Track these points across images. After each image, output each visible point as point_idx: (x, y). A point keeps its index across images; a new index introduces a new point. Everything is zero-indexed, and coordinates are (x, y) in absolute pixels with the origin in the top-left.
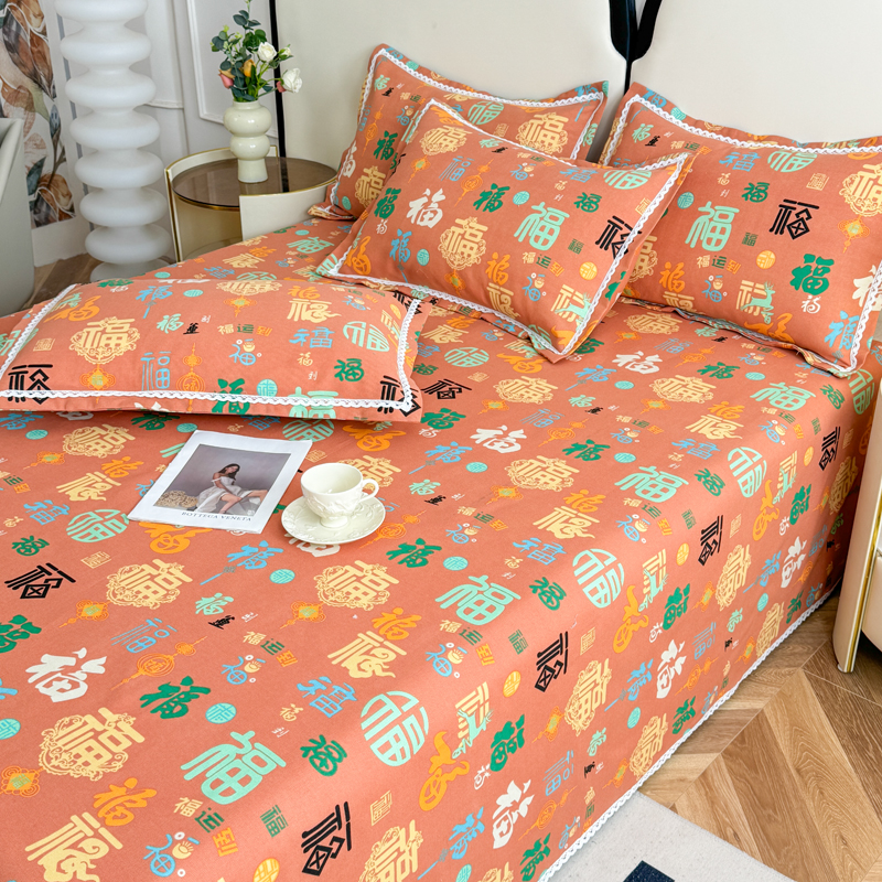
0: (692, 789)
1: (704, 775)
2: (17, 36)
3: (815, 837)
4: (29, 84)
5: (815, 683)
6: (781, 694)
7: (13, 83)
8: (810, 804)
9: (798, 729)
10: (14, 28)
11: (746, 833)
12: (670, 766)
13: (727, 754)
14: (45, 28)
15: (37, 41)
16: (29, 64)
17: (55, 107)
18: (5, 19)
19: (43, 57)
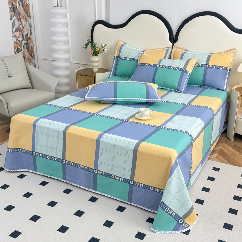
0: (215, 158)
1: (216, 157)
2: (29, 47)
3: (238, 162)
4: (30, 57)
5: (227, 144)
6: (223, 146)
7: (28, 57)
8: (235, 158)
9: (228, 150)
10: (28, 45)
11: (227, 162)
12: (210, 156)
13: (218, 154)
14: (33, 45)
15: (32, 48)
16: (30, 53)
17: (35, 62)
18: (27, 43)
19: (33, 51)
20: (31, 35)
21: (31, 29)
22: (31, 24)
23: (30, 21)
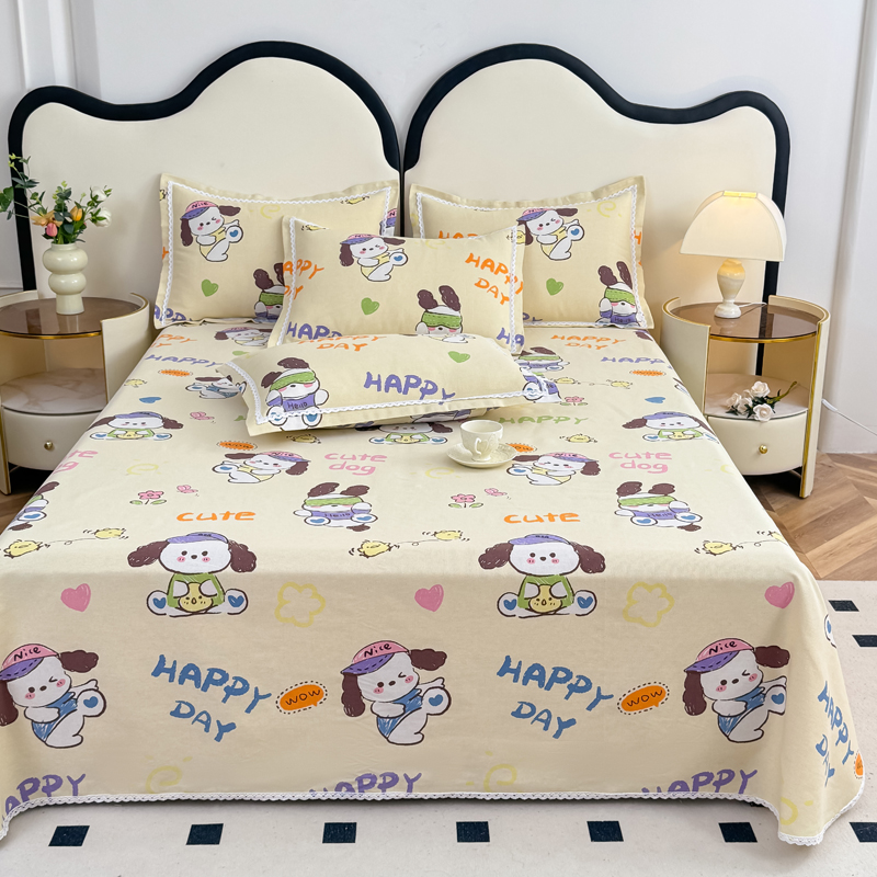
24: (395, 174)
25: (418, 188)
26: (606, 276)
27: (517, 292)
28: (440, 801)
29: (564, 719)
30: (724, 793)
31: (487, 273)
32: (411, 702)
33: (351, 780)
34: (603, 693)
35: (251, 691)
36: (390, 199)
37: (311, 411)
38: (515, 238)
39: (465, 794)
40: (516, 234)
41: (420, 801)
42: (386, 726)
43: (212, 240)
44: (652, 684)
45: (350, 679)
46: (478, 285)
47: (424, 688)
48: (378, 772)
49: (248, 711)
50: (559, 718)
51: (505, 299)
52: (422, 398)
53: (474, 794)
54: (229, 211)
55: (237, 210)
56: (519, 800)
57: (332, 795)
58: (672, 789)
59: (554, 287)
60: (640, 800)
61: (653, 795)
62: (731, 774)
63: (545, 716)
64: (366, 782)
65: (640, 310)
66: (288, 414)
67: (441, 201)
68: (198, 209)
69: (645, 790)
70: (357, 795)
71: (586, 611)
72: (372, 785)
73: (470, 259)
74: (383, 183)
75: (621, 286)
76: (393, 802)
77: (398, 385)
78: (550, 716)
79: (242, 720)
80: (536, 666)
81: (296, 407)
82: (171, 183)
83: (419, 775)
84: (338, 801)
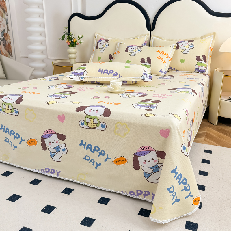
0: (204, 141)
2: (5, 43)
4: (8, 53)
6: (208, 130)
7: (5, 53)
8: (224, 140)
14: (11, 42)
15: (9, 44)
18: (3, 39)
19: (10, 48)
20: (8, 32)
21: (7, 26)
22: (7, 21)
23: (7, 18)
24: (149, 32)
25: (154, 36)
26: (198, 59)
27: (169, 61)
28: (66, 180)
29: (98, 163)
30: (147, 199)
31: (161, 55)
32: (58, 149)
33: (44, 169)
34: (108, 157)
35: (20, 138)
36: (146, 38)
37: (82, 76)
38: (173, 47)
39: (72, 180)
40: (173, 46)
41: (61, 179)
42: (52, 155)
43: (102, 47)
44: (122, 157)
45: (43, 139)
46: (158, 58)
47: (61, 145)
48: (50, 168)
49: (20, 143)
50: (97, 162)
51: (165, 62)
52: (113, 77)
53: (75, 181)
54: (107, 40)
55: (109, 40)
56: (87, 186)
57: (40, 172)
58: (130, 193)
59: (182, 61)
60: (121, 194)
61: (124, 194)
62: (149, 193)
63: (93, 161)
64: (47, 170)
65: (207, 69)
66: (75, 76)
67: (159, 39)
68: (101, 40)
69: (122, 192)
70: (45, 174)
71: (104, 129)
72: (48, 171)
73: (158, 51)
74: (145, 34)
75: (203, 62)
76: (54, 178)
77: (107, 73)
78: (94, 161)
79: (18, 146)
80: (90, 145)
81: (78, 75)
82: (97, 35)
83: (60, 171)
84: (41, 174)
